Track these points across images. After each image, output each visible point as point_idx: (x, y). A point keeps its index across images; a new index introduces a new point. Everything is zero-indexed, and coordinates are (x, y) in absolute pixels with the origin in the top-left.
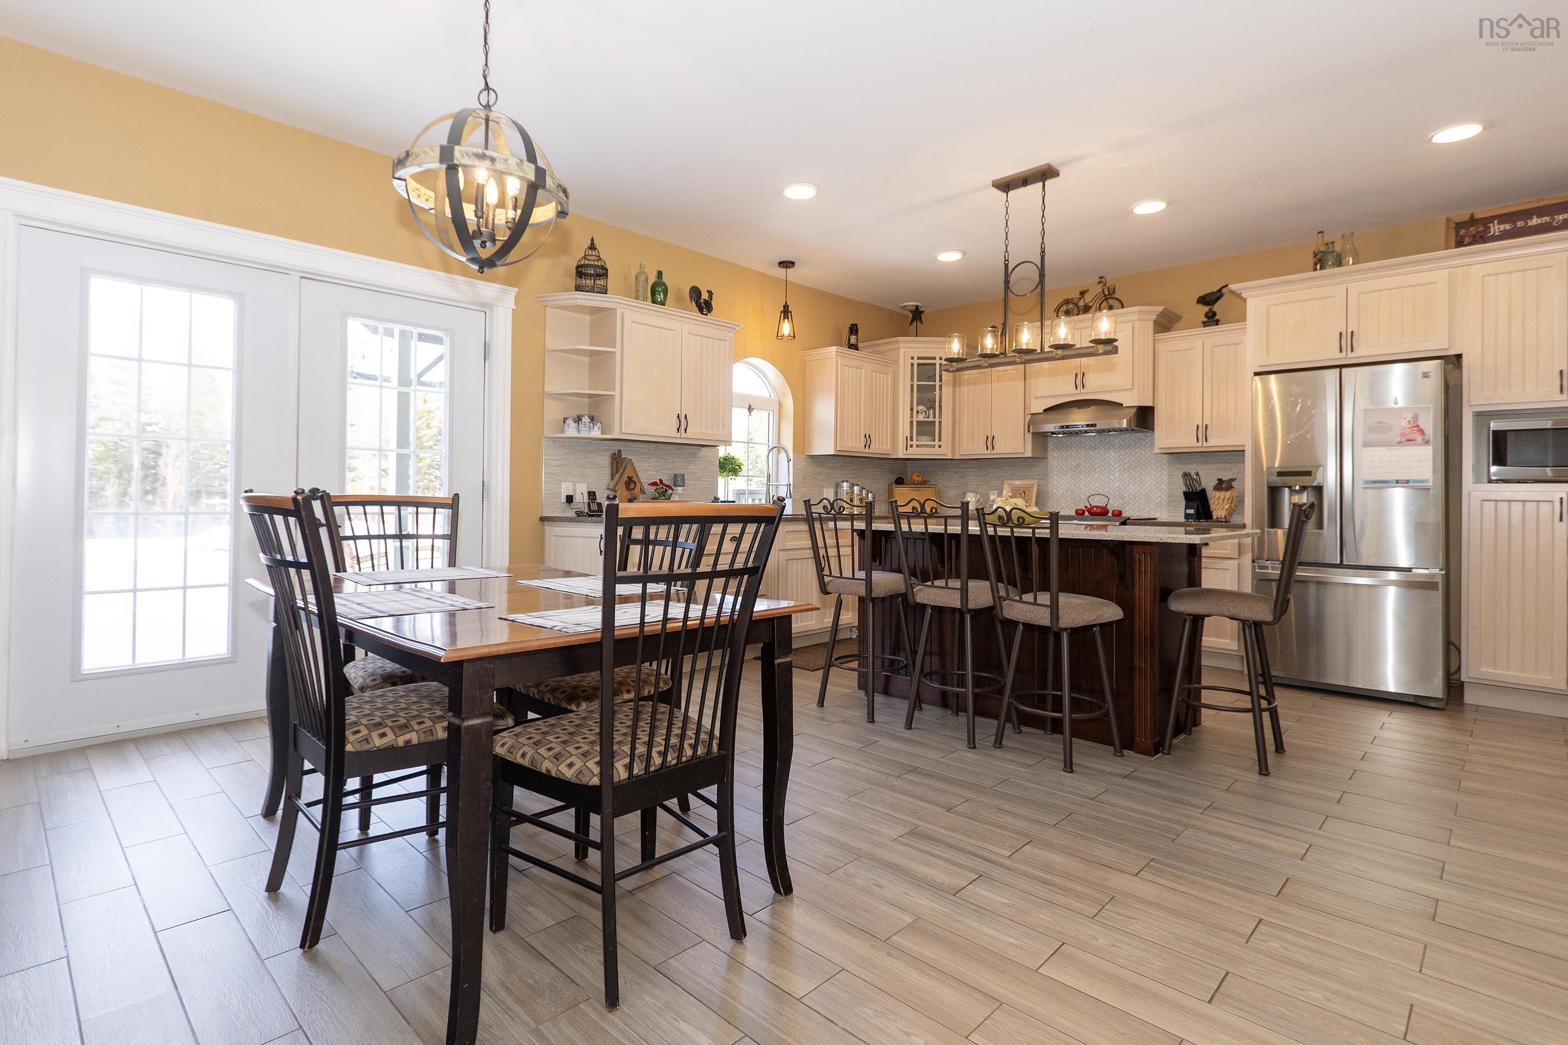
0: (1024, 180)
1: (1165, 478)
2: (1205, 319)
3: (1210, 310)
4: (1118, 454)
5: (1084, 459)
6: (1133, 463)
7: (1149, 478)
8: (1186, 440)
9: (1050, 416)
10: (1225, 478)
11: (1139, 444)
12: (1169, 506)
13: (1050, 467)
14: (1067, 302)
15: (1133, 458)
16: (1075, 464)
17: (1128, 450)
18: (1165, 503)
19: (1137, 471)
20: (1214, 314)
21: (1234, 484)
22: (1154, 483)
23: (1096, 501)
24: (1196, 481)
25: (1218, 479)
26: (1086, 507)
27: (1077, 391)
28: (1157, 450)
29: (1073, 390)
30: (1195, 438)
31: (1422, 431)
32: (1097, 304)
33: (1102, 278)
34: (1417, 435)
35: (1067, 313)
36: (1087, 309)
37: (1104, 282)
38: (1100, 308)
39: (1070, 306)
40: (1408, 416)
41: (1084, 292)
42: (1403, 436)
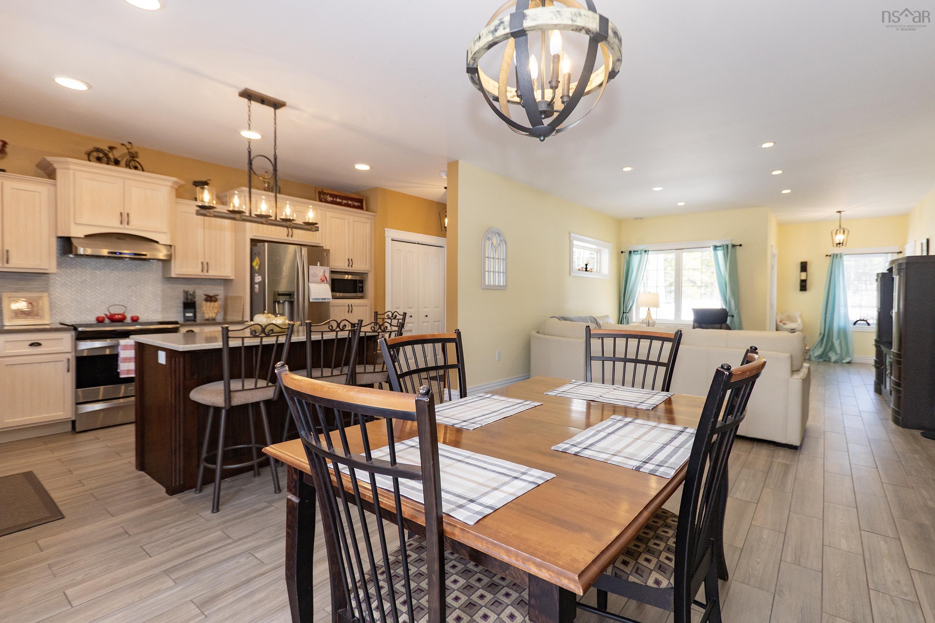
0: (263, 100)
1: (159, 293)
6: (135, 282)
8: (194, 270)
9: (87, 241)
10: (211, 294)
12: (163, 311)
13: (51, 282)
14: (98, 150)
15: (135, 279)
17: (130, 272)
19: (137, 287)
21: (218, 297)
22: (151, 296)
23: (116, 310)
24: (193, 295)
25: (206, 295)
26: (106, 315)
27: (122, 226)
28: (173, 275)
29: (118, 224)
30: (200, 269)
31: (326, 278)
32: (123, 163)
33: (130, 143)
34: (325, 279)
35: (99, 160)
36: (117, 163)
37: (129, 146)
38: (128, 166)
39: (101, 155)
40: (322, 271)
41: (111, 148)
42: (321, 280)
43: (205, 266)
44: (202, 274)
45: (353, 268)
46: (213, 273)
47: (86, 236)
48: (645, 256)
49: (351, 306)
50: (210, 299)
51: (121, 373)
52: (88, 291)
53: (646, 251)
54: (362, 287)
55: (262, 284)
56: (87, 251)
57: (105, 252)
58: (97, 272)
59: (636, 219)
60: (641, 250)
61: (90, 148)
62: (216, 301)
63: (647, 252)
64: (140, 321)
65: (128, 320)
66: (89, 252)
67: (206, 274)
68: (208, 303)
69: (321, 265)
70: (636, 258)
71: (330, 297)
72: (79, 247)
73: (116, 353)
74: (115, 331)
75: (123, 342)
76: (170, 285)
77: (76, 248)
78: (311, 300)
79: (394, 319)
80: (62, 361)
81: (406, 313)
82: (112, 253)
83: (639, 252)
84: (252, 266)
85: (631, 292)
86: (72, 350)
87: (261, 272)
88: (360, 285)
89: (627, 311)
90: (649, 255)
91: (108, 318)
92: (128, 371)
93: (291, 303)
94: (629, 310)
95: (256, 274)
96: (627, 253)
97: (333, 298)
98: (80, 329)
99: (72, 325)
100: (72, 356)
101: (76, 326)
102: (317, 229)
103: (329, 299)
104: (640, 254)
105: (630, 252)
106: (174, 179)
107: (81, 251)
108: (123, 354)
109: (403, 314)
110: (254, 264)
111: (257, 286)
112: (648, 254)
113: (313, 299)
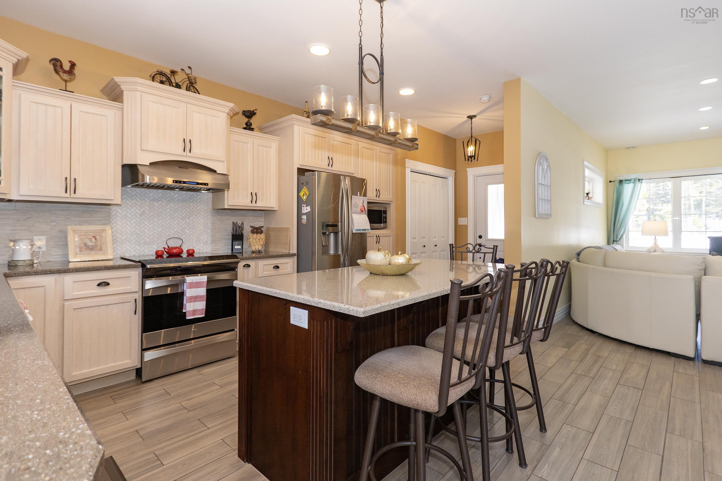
1: (210, 225)
2: (245, 126)
3: (248, 121)
4: (177, 206)
5: (148, 208)
6: (188, 214)
7: (199, 225)
8: (244, 201)
9: (153, 169)
10: (258, 226)
11: (192, 200)
12: (212, 244)
13: (113, 213)
14: (161, 73)
15: (189, 210)
16: (139, 212)
17: (184, 203)
18: (209, 242)
19: (191, 219)
20: (251, 124)
21: (263, 229)
22: (202, 228)
23: (173, 244)
24: (241, 228)
25: (251, 227)
26: (164, 248)
27: (184, 154)
28: (226, 207)
29: (180, 151)
30: (250, 200)
31: (364, 208)
32: (184, 87)
33: (190, 67)
34: (364, 210)
35: (162, 82)
36: (178, 86)
37: (188, 71)
38: (188, 89)
39: (164, 79)
40: (362, 201)
41: (173, 72)
42: (361, 210)
43: (254, 197)
44: (252, 205)
45: (380, 199)
46: (261, 204)
47: (151, 164)
48: (638, 184)
49: (379, 236)
50: (257, 230)
51: (187, 314)
52: (146, 223)
53: (639, 180)
54: (386, 218)
55: (310, 215)
56: (154, 179)
57: (169, 181)
58: (155, 203)
59: (628, 148)
60: (635, 179)
61: (153, 71)
62: (261, 232)
63: (641, 181)
64: (196, 255)
65: (184, 255)
66: (156, 181)
67: (255, 205)
68: (255, 235)
69: (360, 195)
70: (628, 188)
71: (369, 228)
72: (145, 175)
73: (180, 291)
74: (180, 267)
75: (189, 279)
76: (219, 217)
77: (143, 176)
78: (354, 232)
79: (478, 252)
80: (130, 302)
81: (497, 246)
82: (176, 182)
83: (632, 181)
84: (298, 196)
85: (623, 220)
86: (139, 289)
87: (310, 202)
88: (384, 215)
89: (618, 240)
90: (643, 184)
91: (167, 252)
92: (194, 312)
93: (336, 234)
94: (620, 239)
95: (303, 205)
96: (617, 183)
97: (371, 229)
98: (149, 266)
99: (139, 262)
100: (139, 296)
101: (144, 263)
102: (416, 146)
103: (368, 230)
104: (633, 183)
105: (621, 181)
106: (232, 105)
107: (148, 180)
108: (189, 293)
109: (493, 247)
110: (301, 194)
111: (304, 217)
112: (641, 183)
113: (356, 230)
